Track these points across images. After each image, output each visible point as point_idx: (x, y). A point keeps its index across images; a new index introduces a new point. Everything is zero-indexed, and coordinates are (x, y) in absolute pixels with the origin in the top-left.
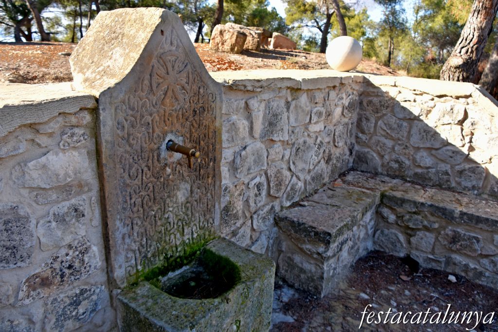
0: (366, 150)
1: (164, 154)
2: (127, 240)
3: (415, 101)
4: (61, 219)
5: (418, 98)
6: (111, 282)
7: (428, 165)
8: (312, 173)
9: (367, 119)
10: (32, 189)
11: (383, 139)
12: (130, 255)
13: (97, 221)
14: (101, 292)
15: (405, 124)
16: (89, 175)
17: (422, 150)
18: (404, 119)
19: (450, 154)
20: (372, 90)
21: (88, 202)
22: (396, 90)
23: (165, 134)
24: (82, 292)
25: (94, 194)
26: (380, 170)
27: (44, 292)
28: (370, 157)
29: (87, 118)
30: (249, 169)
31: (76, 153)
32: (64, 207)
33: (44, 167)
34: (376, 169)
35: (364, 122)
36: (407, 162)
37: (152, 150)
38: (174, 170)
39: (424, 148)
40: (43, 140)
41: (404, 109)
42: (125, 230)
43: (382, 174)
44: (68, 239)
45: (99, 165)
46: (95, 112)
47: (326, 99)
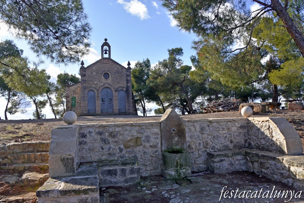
0: (250, 141)
1: (172, 131)
2: (165, 144)
3: (258, 124)
4: (155, 138)
5: (259, 123)
6: (162, 151)
7: (264, 144)
8: (223, 145)
9: (249, 131)
10: (151, 133)
11: (253, 137)
12: (165, 147)
13: (160, 140)
14: (160, 152)
15: (257, 131)
16: (159, 133)
17: (262, 139)
18: (257, 130)
19: (268, 139)
20: (249, 122)
21: (159, 136)
22: (254, 121)
23: (172, 128)
24: (157, 151)
25: (160, 136)
26: (254, 147)
27: (151, 148)
28: (251, 143)
29: (159, 124)
30: (195, 138)
31: (157, 129)
32: (155, 136)
33: (153, 130)
34: (253, 147)
35: (249, 132)
36: (259, 143)
37: (170, 130)
38: (174, 134)
39: (262, 138)
40: (153, 127)
41: (256, 126)
42: (164, 142)
43: (255, 148)
44: (155, 141)
45: (161, 132)
46: (160, 124)
47: (226, 124)
